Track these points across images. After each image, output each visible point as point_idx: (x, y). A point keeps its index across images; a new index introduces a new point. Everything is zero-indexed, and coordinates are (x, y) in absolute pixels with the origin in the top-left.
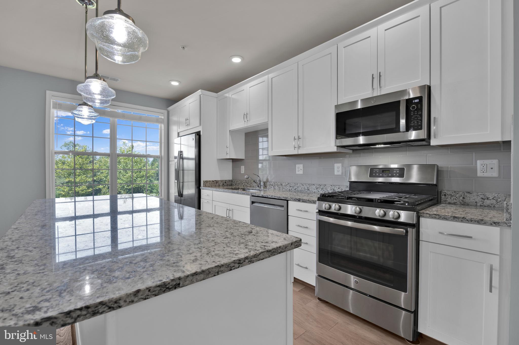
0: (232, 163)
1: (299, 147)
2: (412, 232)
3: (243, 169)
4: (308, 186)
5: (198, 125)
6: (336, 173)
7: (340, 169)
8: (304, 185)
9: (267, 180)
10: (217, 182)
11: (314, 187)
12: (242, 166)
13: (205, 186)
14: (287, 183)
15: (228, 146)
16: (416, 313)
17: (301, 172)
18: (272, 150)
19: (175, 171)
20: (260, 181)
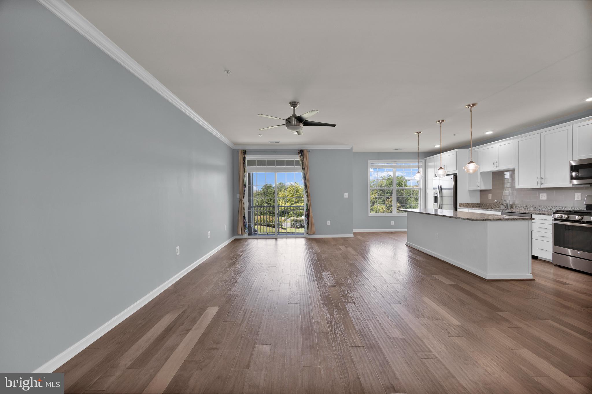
0: (479, 192)
1: (541, 184)
3: (490, 196)
4: (551, 208)
5: (455, 169)
6: (576, 199)
7: (579, 197)
8: (548, 207)
9: (514, 204)
10: (468, 204)
11: (557, 208)
12: (489, 195)
13: (460, 206)
14: (532, 206)
15: (479, 181)
17: (545, 198)
18: (519, 185)
19: (434, 197)
20: (507, 204)
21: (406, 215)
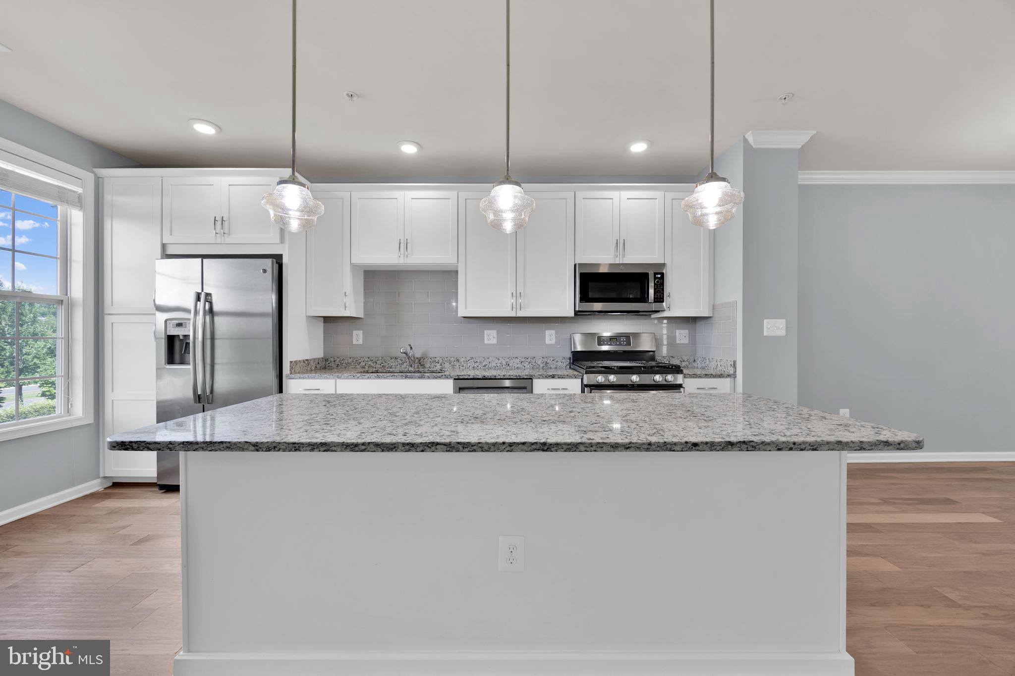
0: (323, 324)
1: (520, 308)
3: (358, 337)
5: (278, 240)
6: (548, 342)
7: (554, 337)
8: (501, 359)
10: (308, 362)
12: (355, 332)
13: (294, 372)
14: (468, 358)
15: (348, 290)
17: (493, 341)
18: (466, 308)
19: (163, 341)
20: (410, 357)
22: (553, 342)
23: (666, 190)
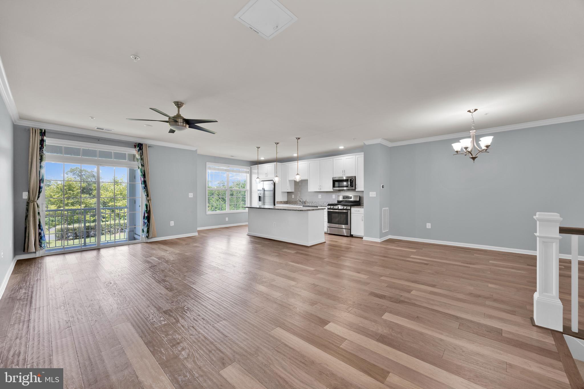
0: (287, 193)
1: (320, 189)
2: (349, 211)
3: (293, 196)
5: (274, 177)
7: (335, 197)
9: (306, 201)
10: (281, 202)
11: (326, 203)
13: (277, 203)
14: (315, 202)
15: (288, 186)
16: (350, 229)
17: (321, 198)
18: (310, 189)
19: (258, 197)
20: (303, 201)
21: (248, 211)
22: (334, 198)
23: (356, 155)
